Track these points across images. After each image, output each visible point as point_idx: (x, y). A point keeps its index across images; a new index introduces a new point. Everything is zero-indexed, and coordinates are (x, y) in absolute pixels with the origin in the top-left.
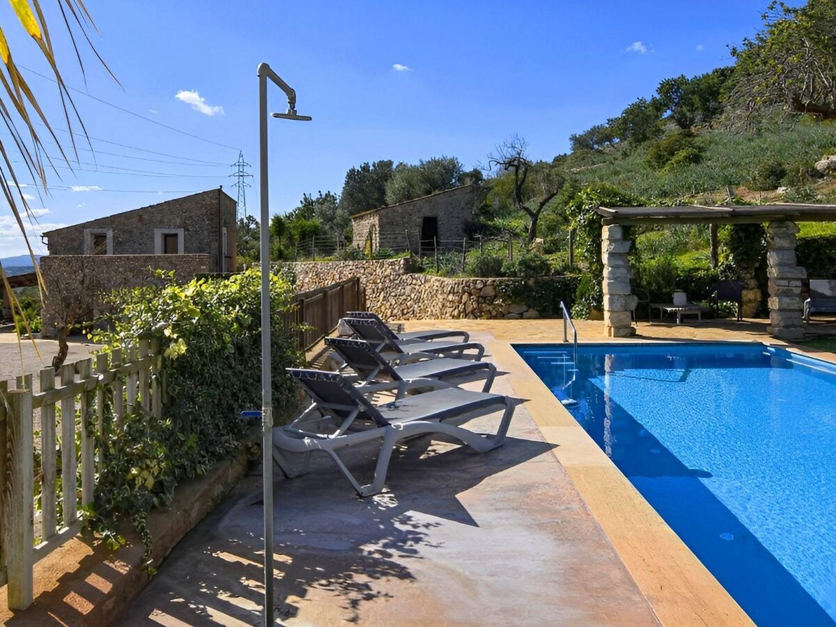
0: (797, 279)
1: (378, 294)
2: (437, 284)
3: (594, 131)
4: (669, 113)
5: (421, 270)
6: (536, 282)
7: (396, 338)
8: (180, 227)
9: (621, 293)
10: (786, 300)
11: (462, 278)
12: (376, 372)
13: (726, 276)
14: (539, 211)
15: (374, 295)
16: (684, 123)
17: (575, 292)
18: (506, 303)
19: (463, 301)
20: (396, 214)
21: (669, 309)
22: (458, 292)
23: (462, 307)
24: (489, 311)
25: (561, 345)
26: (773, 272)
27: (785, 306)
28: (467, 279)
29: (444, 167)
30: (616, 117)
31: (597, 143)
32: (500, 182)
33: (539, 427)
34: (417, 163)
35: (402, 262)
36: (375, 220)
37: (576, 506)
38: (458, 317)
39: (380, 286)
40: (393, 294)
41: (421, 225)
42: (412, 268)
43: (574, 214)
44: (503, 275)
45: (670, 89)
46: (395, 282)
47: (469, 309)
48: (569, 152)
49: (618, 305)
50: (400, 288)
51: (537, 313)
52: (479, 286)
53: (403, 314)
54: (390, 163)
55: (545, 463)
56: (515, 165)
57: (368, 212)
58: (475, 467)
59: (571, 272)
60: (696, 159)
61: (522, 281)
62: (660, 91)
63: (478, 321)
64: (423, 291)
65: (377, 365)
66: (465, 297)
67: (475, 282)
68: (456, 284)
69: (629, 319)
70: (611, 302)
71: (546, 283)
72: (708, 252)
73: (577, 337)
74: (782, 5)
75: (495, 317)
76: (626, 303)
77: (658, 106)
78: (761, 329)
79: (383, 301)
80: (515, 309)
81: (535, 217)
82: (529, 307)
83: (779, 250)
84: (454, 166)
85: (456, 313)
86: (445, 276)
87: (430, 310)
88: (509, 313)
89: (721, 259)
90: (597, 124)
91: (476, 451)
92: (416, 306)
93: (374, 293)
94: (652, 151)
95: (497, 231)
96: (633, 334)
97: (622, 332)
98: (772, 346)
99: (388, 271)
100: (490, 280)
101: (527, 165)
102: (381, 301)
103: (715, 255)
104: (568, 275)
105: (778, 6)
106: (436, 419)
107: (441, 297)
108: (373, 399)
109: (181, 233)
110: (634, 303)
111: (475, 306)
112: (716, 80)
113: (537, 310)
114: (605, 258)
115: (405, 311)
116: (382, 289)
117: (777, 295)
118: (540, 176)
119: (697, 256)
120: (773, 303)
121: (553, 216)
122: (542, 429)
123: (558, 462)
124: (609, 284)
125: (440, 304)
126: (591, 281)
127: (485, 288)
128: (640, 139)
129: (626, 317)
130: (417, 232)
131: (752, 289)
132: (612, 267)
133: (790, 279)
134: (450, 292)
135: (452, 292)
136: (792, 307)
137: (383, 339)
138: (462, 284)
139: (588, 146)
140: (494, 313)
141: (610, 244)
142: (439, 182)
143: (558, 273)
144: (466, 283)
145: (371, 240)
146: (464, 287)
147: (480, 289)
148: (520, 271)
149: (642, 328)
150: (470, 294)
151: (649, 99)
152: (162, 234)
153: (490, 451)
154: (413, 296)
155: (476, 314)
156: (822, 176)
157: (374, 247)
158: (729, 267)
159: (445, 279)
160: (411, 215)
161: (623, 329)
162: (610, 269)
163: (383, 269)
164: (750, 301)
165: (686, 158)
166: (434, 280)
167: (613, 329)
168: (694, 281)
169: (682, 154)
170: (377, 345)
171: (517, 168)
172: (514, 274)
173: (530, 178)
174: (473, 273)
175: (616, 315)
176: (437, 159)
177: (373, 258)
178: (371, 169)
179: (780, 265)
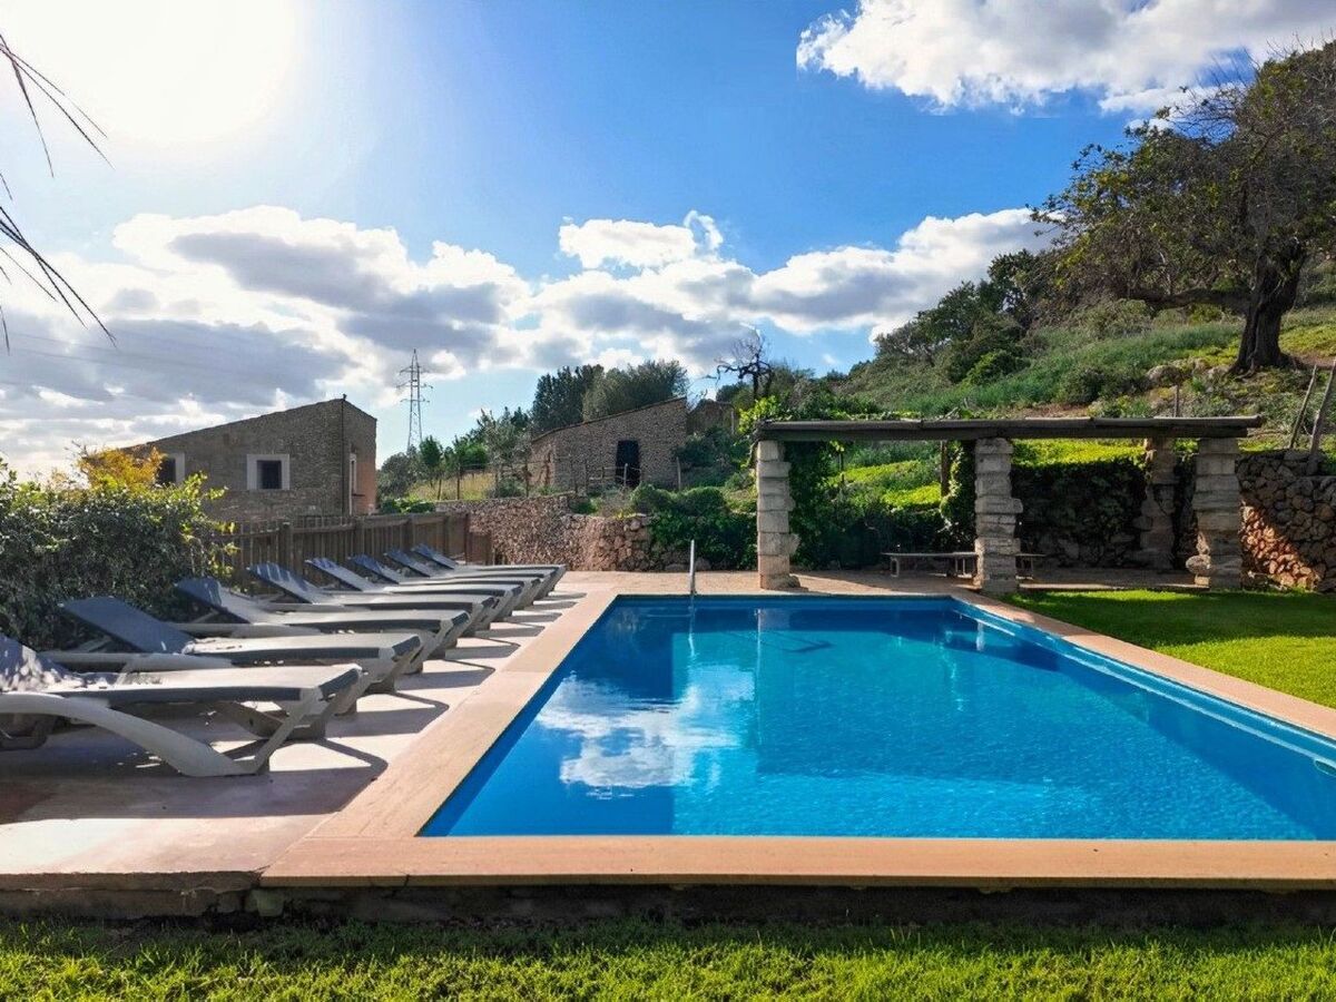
0: (1009, 514)
8: (282, 451)
9: (776, 531)
10: (995, 542)
18: (668, 549)
20: (580, 436)
22: (609, 535)
23: (612, 555)
26: (982, 505)
27: (993, 550)
28: (621, 517)
30: (930, 308)
35: (561, 499)
36: (552, 445)
39: (535, 531)
40: (549, 542)
41: (615, 452)
45: (1007, 270)
48: (873, 358)
49: (772, 547)
50: (557, 534)
51: (708, 563)
52: (634, 527)
56: (753, 373)
57: (545, 434)
62: (992, 272)
66: (618, 541)
67: (630, 522)
68: (608, 524)
69: (785, 565)
70: (763, 542)
75: (653, 569)
76: (782, 544)
80: (680, 558)
83: (987, 475)
96: (791, 586)
99: (545, 511)
100: (649, 518)
107: (594, 543)
109: (286, 462)
110: (793, 543)
111: (629, 554)
114: (757, 484)
124: (761, 519)
125: (593, 552)
129: (781, 561)
132: (765, 496)
133: (1000, 514)
135: (603, 535)
136: (1003, 551)
138: (615, 524)
141: (763, 467)
144: (619, 523)
145: (548, 472)
147: (636, 531)
150: (624, 538)
151: (977, 284)
152: (258, 462)
157: (552, 483)
160: (601, 437)
161: (778, 579)
162: (763, 498)
165: (993, 363)
167: (764, 578)
169: (990, 358)
171: (756, 375)
175: (770, 559)
179: (990, 495)
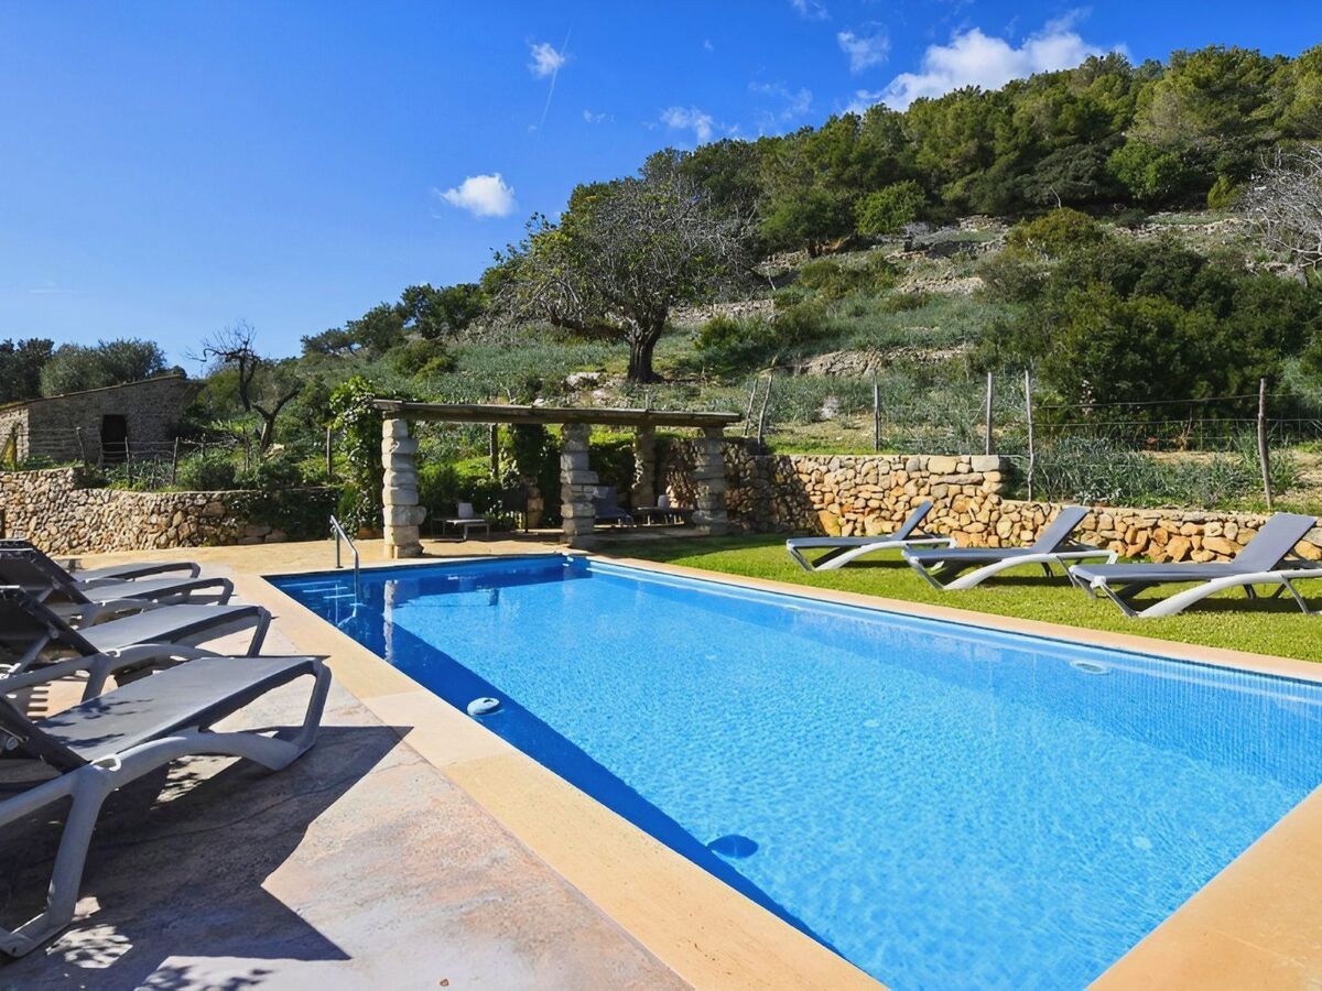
0: (590, 485)
1: (27, 520)
2: (131, 501)
3: (329, 334)
4: (412, 322)
5: (102, 484)
6: (284, 495)
7: (73, 580)
9: (407, 503)
10: (581, 506)
11: (171, 492)
12: (43, 642)
13: (510, 485)
14: (276, 412)
15: (20, 521)
16: (428, 333)
17: (337, 507)
18: (240, 523)
19: (175, 523)
20: (57, 409)
21: (455, 522)
22: (166, 511)
23: (172, 531)
24: (215, 534)
25: (332, 573)
26: (567, 477)
27: (579, 514)
28: (181, 493)
29: (136, 352)
30: (357, 319)
31: (332, 348)
32: (216, 378)
33: (362, 700)
34: (96, 345)
35: (71, 472)
36: (22, 416)
37: (502, 849)
38: (166, 545)
39: (30, 508)
40: (54, 519)
41: (100, 425)
42: (85, 481)
43: (338, 408)
44: (237, 486)
45: (416, 296)
46: (58, 502)
47: (184, 533)
48: (299, 355)
49: (403, 518)
50: (66, 510)
51: (284, 534)
52: (201, 502)
53: (71, 547)
54: (49, 344)
55: (402, 767)
56: (240, 357)
57: (9, 405)
58: (276, 804)
59: (329, 482)
60: (451, 367)
61: (263, 494)
62: (406, 297)
63: (199, 549)
64: (107, 512)
65: (44, 629)
66: (178, 518)
67: (193, 498)
68: (162, 500)
69: (416, 535)
70: (395, 514)
71: (295, 496)
72: (488, 459)
73: (360, 560)
74: (543, 217)
75: (225, 544)
76: (412, 516)
77: (403, 313)
78: (555, 538)
79: (35, 529)
80: (254, 532)
81: (270, 418)
82: (274, 527)
83: (572, 453)
84: (151, 352)
85: (163, 539)
86: (144, 490)
87: (117, 539)
88: (245, 536)
89: (501, 466)
90: (333, 327)
91: (269, 769)
92: (94, 534)
93: (19, 518)
94: (403, 356)
95: (216, 436)
96: (420, 554)
97: (409, 551)
98: (571, 555)
99: (45, 487)
100: (217, 494)
101: (256, 359)
102: (32, 529)
103: (495, 461)
104: (327, 486)
105: (540, 219)
106: (190, 729)
107: (137, 520)
108: (33, 696)
110: (421, 515)
111: (193, 530)
112: (462, 294)
113: (284, 531)
114: (387, 460)
115: (75, 543)
116: (34, 513)
117: (571, 502)
118: (271, 375)
119: (473, 464)
120: (567, 511)
121: (292, 420)
122: (366, 702)
123: (426, 761)
124: (393, 493)
125: (135, 529)
126: (359, 491)
127: (210, 504)
128: (382, 346)
129: (412, 532)
130: (94, 432)
131: (535, 498)
132: (396, 471)
133: (583, 485)
134: (153, 512)
135: (157, 511)
136: (586, 514)
137: (49, 583)
138: (173, 500)
139: (322, 350)
140: (222, 537)
141: (395, 443)
142: (129, 372)
143: (311, 482)
144: (179, 498)
145: (15, 445)
146: (176, 504)
147: (202, 506)
148: (261, 480)
149: (428, 545)
150: (186, 513)
151: (393, 306)
153: (294, 761)
154: (88, 520)
155: (193, 540)
156: (573, 390)
157: (19, 455)
158: (512, 475)
159: (144, 494)
160: (84, 411)
161: (409, 548)
162: (394, 474)
163: (37, 483)
164: (534, 511)
165: (439, 366)
166: (125, 496)
167: (396, 548)
168: (474, 491)
169: (436, 361)
170: (38, 593)
171: (243, 361)
172: (252, 485)
173: (257, 376)
174: (190, 484)
175: (400, 530)
176: (126, 342)
177: (18, 468)
178: (15, 349)
179: (575, 469)
